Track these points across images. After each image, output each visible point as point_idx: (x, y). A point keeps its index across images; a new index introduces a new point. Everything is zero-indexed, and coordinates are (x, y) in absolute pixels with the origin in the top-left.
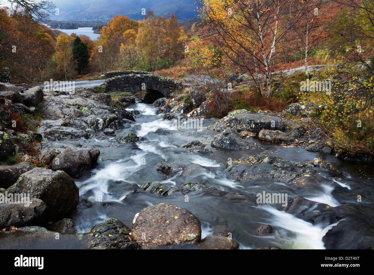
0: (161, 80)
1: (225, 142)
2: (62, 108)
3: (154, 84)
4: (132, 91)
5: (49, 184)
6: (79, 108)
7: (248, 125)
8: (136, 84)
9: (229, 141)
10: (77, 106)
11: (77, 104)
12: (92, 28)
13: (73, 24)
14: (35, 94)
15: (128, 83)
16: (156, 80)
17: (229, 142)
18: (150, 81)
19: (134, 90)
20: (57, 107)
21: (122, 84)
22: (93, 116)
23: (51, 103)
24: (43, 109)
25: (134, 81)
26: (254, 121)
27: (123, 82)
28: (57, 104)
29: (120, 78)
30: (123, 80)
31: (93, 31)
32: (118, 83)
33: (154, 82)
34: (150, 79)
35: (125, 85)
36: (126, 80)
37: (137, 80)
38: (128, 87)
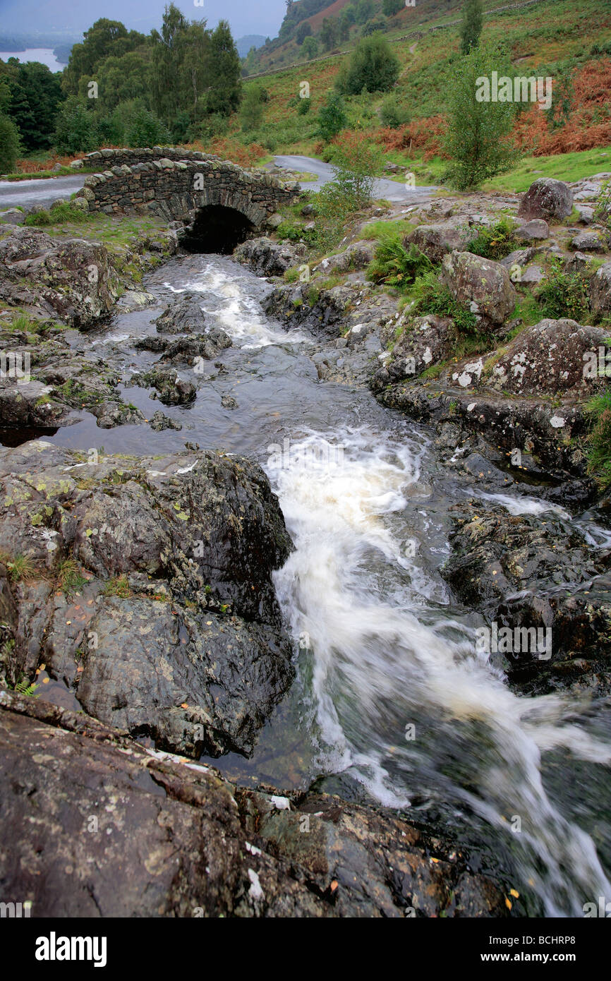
0: (243, 178)
3: (225, 189)
4: (164, 212)
8: (175, 191)
15: (153, 187)
16: (232, 178)
18: (215, 180)
19: (169, 208)
21: (134, 191)
25: (169, 182)
27: (137, 186)
29: (129, 174)
30: (138, 177)
32: (124, 188)
33: (225, 183)
34: (215, 175)
35: (144, 194)
36: (147, 178)
37: (179, 180)
38: (154, 199)
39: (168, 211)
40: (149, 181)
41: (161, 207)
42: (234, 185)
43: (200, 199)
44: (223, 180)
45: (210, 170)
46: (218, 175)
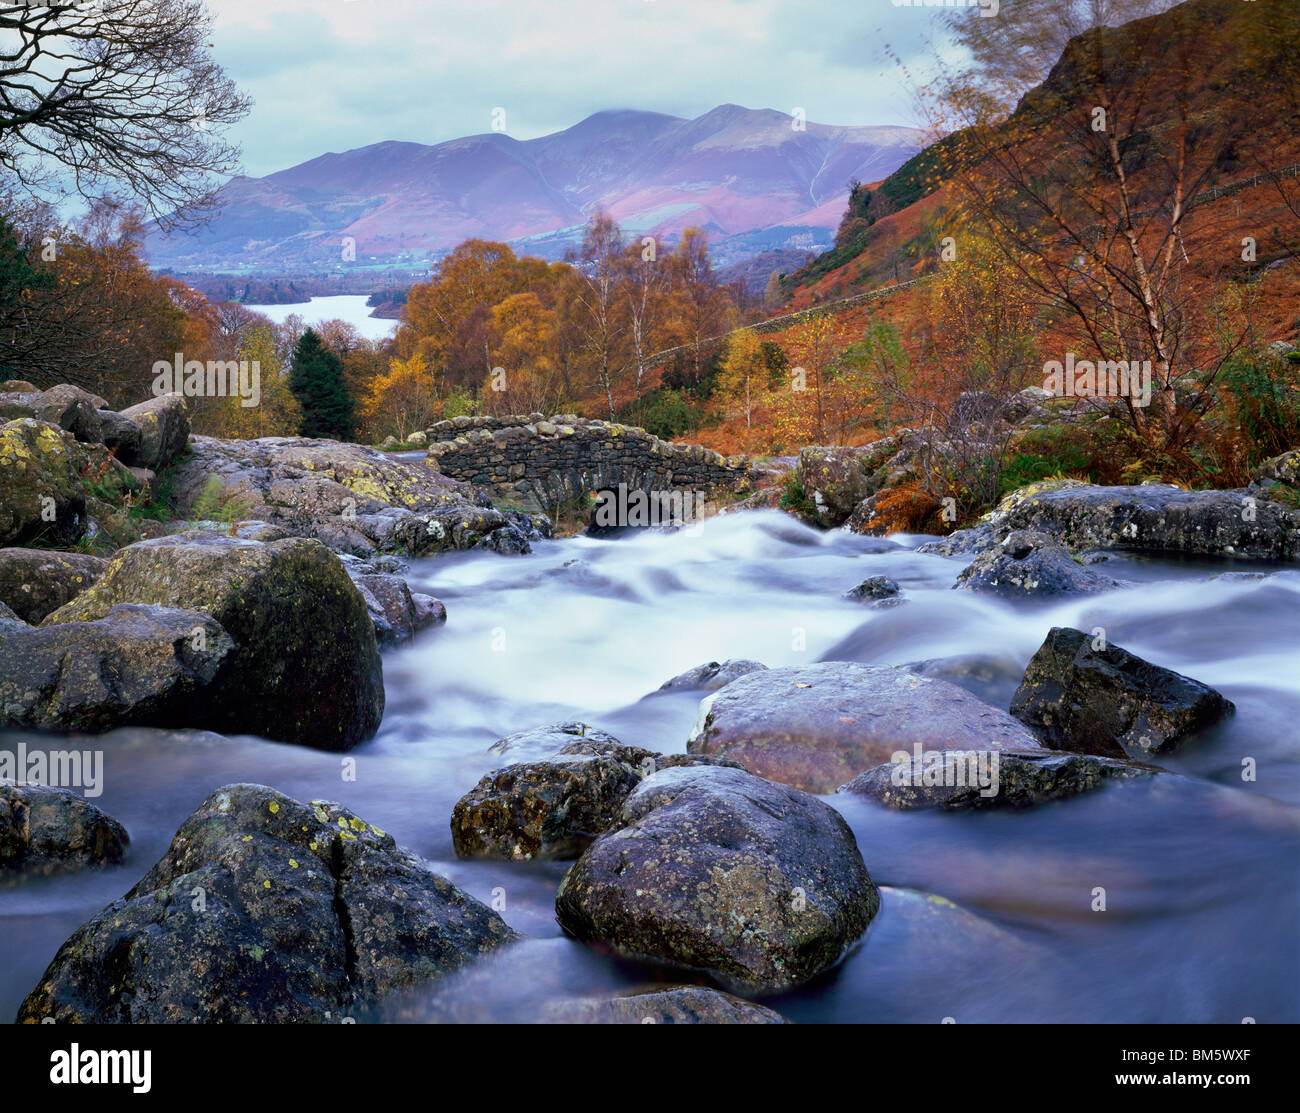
0: (659, 449)
1: (1019, 583)
2: (268, 478)
3: (632, 465)
4: (539, 496)
5: (253, 574)
6: (337, 479)
7: (1107, 531)
8: (555, 467)
9: (1034, 579)
10: (332, 472)
11: (330, 466)
12: (366, 298)
13: (292, 286)
14: (155, 420)
15: (523, 460)
16: (640, 449)
17: (1035, 584)
18: (615, 452)
19: (546, 491)
20: (245, 473)
21: (496, 465)
22: (401, 511)
23: (220, 462)
24: (186, 487)
25: (547, 454)
26: (1132, 508)
27: (500, 458)
28: (244, 464)
29: (491, 441)
30: (502, 446)
31: (372, 310)
32: (482, 461)
33: (630, 456)
34: (615, 444)
35: (510, 470)
36: (516, 448)
37: (560, 451)
38: (523, 477)
39: (544, 495)
40: (517, 452)
41: (534, 490)
42: (644, 459)
43: (591, 479)
44: (628, 452)
45: (608, 437)
46: (619, 445)
